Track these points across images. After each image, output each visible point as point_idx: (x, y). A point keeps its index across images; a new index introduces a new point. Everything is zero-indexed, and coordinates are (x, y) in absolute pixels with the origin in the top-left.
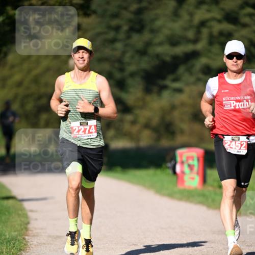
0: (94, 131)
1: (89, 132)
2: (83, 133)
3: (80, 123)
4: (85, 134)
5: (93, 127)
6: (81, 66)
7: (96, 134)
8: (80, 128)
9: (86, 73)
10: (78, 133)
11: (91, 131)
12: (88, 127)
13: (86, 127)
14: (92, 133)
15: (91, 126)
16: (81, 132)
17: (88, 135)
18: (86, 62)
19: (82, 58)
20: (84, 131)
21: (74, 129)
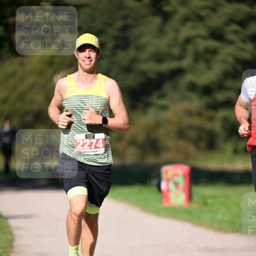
0: (101, 145)
1: (96, 147)
2: (89, 148)
3: (86, 135)
4: (91, 148)
5: (101, 141)
6: (87, 67)
7: (104, 150)
8: (85, 142)
9: (92, 75)
10: (82, 148)
11: (98, 145)
12: (95, 141)
13: (92, 141)
14: (99, 148)
15: (98, 140)
16: (85, 147)
17: (94, 150)
18: (93, 62)
19: (89, 58)
20: (90, 145)
21: (78, 142)
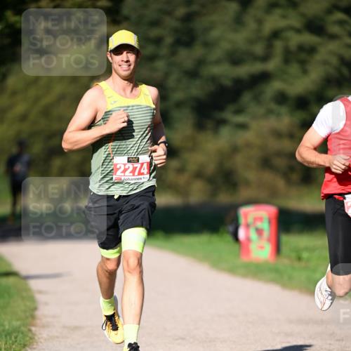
3: (128, 158)
5: (145, 166)
6: (126, 73)
15: (142, 164)
17: (138, 177)
18: (132, 67)
19: (127, 62)
21: (118, 167)
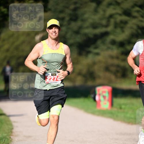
11: (58, 79)
14: (58, 80)
19: (55, 32)
